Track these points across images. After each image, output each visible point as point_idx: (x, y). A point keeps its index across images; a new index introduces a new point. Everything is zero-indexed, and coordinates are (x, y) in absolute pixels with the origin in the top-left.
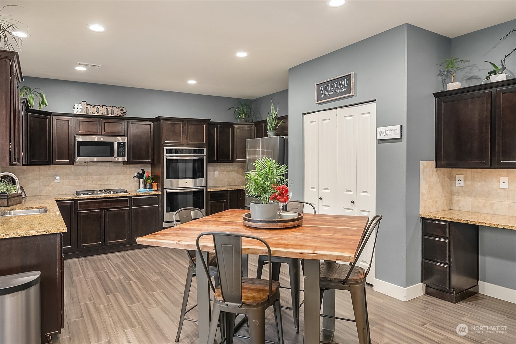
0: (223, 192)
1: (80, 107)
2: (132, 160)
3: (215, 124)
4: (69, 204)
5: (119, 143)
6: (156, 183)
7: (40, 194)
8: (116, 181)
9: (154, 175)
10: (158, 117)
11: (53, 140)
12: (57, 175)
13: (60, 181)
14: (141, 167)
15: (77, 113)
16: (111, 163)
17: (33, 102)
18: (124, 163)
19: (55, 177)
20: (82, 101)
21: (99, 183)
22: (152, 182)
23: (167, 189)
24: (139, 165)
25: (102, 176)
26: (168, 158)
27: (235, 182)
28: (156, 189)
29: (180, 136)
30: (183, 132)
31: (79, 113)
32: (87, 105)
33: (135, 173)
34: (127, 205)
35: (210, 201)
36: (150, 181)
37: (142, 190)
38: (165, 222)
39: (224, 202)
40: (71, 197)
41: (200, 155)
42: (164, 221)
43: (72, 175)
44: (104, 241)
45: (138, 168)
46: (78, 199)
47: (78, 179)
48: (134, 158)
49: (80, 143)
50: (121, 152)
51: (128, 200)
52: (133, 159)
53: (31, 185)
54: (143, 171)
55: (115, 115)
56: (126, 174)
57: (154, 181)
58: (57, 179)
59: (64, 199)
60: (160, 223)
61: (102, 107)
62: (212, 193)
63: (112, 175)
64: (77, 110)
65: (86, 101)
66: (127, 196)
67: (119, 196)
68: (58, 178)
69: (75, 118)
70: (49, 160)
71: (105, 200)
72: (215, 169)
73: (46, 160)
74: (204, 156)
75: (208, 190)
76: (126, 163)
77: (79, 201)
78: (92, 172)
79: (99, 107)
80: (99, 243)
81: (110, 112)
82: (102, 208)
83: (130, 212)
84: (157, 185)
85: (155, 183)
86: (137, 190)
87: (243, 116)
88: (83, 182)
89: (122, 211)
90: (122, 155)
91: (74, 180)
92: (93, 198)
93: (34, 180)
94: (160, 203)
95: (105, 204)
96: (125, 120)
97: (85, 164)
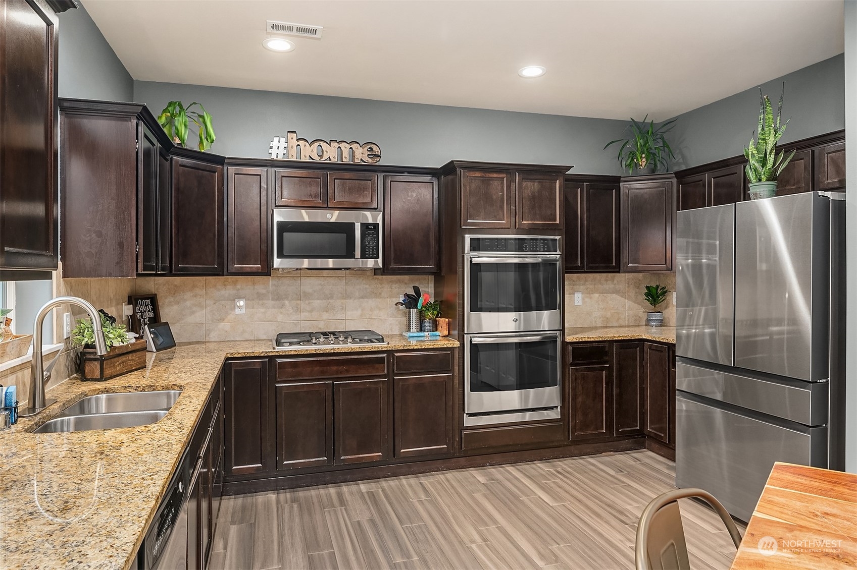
0: (601, 345)
1: (283, 144)
2: (393, 266)
3: (579, 180)
4: (258, 367)
5: (365, 227)
6: (447, 320)
7: (207, 339)
8: (359, 312)
9: (439, 299)
10: (452, 162)
11: (229, 220)
12: (240, 298)
13: (247, 310)
14: (412, 281)
15: (277, 157)
16: (348, 271)
17: (185, 133)
18: (376, 271)
19: (236, 301)
20: (288, 132)
21: (325, 316)
22: (437, 316)
23: (471, 335)
24: (407, 277)
25: (330, 301)
26: (475, 260)
27: (618, 319)
28: (446, 333)
29: (502, 207)
30: (509, 198)
31: (280, 158)
32: (298, 140)
33: (398, 294)
34: (384, 371)
35: (572, 365)
36: (433, 314)
37: (415, 334)
38: (467, 414)
39: (602, 369)
40: (261, 351)
41: (547, 253)
42: (466, 412)
43: (270, 298)
44: (333, 455)
45: (406, 284)
46: (277, 354)
47: (283, 306)
48: (398, 260)
49: (284, 227)
50: (369, 247)
51: (386, 358)
52: (395, 263)
53: (191, 319)
54: (417, 290)
55: (357, 161)
56: (381, 298)
57: (442, 314)
58: (240, 307)
59: (248, 355)
60: (456, 415)
61: (330, 145)
62: (576, 346)
63: (351, 298)
64: (278, 151)
65: (295, 132)
66: (384, 349)
67: (366, 350)
68: (242, 303)
69: (273, 169)
70: (221, 264)
71: (334, 358)
72: (575, 287)
73: (214, 264)
74: (556, 255)
75: (568, 339)
76: (379, 271)
77: (279, 361)
78: (310, 291)
79: (322, 144)
80: (321, 459)
81: (346, 153)
82: (329, 377)
83: (389, 389)
84: (449, 324)
85: (443, 319)
86: (403, 334)
87: (644, 160)
88: (291, 314)
89: (373, 386)
90: (373, 254)
91: (274, 308)
92: (308, 352)
93: (194, 309)
94: (456, 368)
95: (335, 368)
96: (379, 174)
97: (297, 274)
